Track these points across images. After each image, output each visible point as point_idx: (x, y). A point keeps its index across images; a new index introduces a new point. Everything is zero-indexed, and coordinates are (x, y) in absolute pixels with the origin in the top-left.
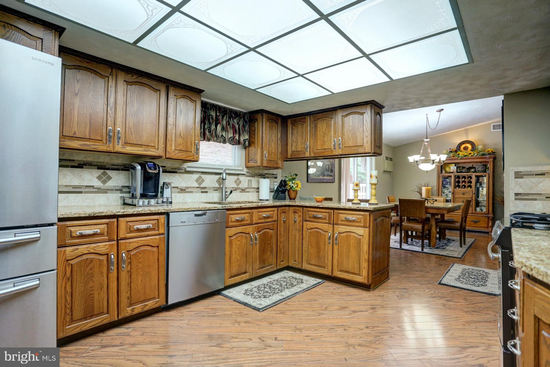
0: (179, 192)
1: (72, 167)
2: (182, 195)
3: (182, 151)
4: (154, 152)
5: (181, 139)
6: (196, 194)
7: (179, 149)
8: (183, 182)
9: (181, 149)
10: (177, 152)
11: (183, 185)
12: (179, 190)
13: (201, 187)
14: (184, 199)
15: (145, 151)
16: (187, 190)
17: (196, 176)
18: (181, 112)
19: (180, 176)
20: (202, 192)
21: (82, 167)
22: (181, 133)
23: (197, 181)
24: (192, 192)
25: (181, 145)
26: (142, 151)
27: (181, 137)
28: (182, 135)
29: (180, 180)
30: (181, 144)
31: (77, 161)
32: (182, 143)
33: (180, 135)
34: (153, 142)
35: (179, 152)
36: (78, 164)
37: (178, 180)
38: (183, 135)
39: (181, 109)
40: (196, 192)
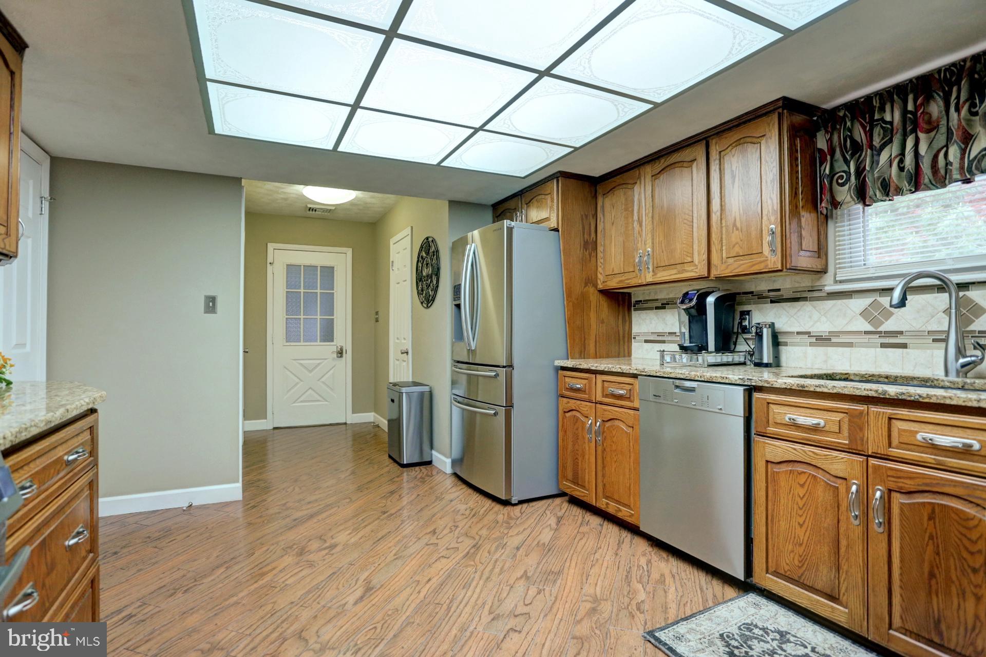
0: (811, 344)
1: (657, 308)
2: (821, 350)
3: (741, 258)
4: (692, 271)
5: (736, 232)
6: (863, 350)
7: (734, 254)
8: (823, 319)
9: (738, 253)
10: (731, 261)
11: (823, 327)
12: (813, 340)
13: (880, 332)
14: (826, 361)
15: (679, 273)
16: (834, 340)
17: (859, 304)
18: (733, 177)
19: (815, 307)
20: (883, 346)
21: (664, 308)
22: (735, 220)
23: (864, 314)
24: (850, 345)
25: (737, 245)
26: (676, 274)
27: (737, 229)
28: (738, 225)
29: (816, 315)
30: (737, 243)
31: (661, 299)
32: (738, 240)
33: (735, 225)
34: (689, 255)
35: (735, 261)
36: (662, 304)
37: (810, 317)
38: (741, 223)
39: (732, 171)
40: (862, 345)
